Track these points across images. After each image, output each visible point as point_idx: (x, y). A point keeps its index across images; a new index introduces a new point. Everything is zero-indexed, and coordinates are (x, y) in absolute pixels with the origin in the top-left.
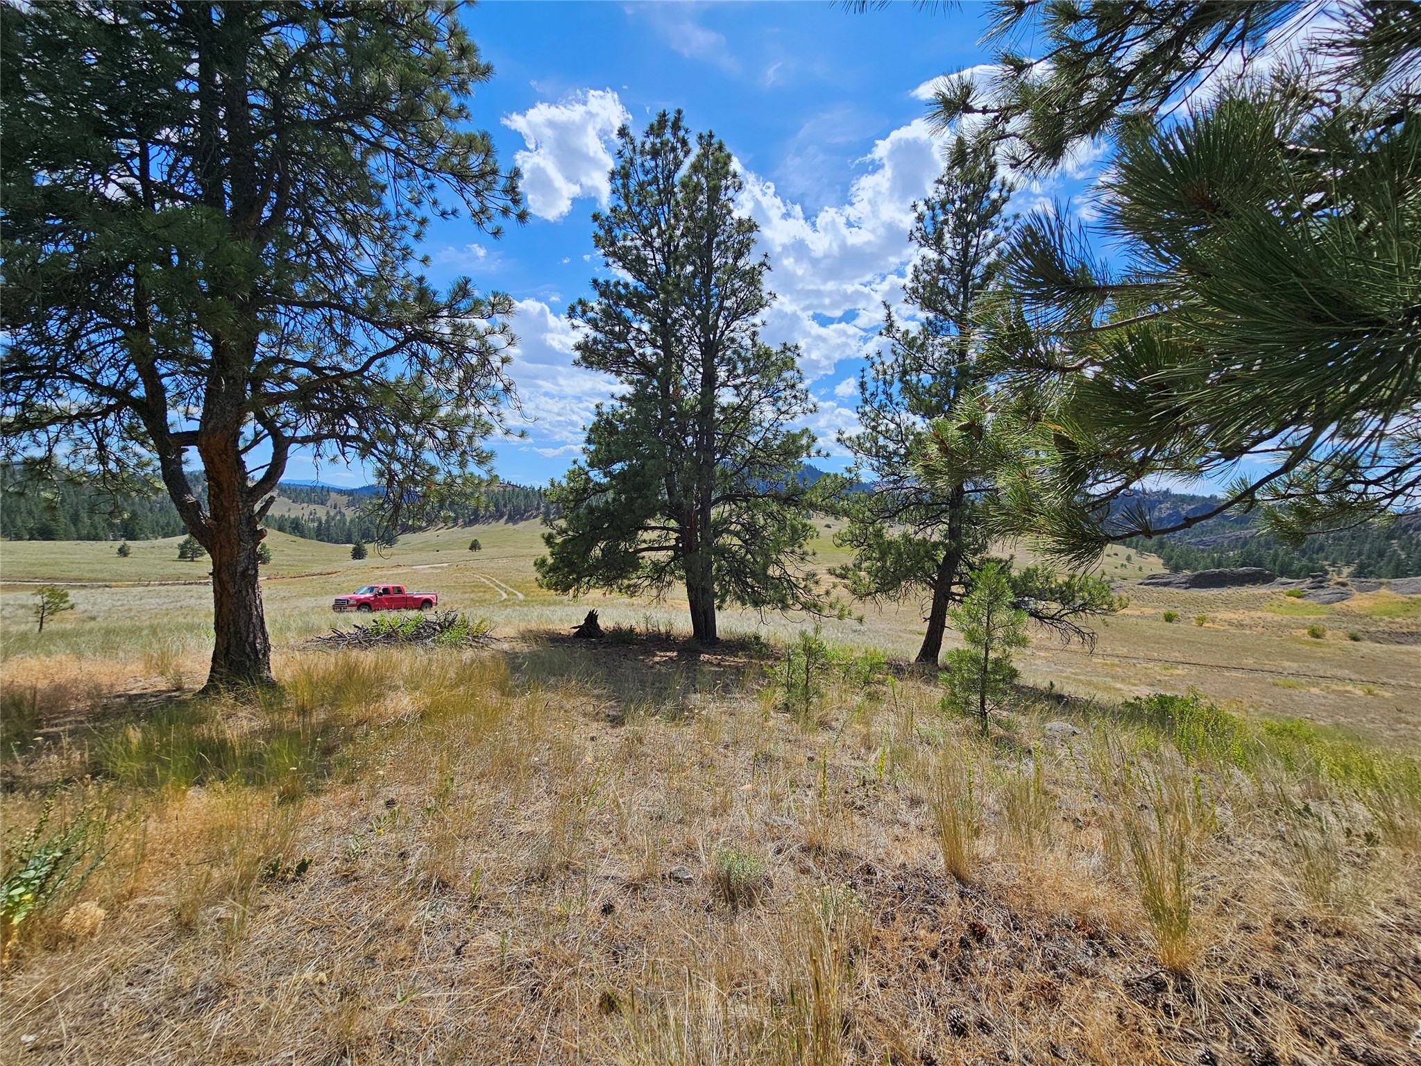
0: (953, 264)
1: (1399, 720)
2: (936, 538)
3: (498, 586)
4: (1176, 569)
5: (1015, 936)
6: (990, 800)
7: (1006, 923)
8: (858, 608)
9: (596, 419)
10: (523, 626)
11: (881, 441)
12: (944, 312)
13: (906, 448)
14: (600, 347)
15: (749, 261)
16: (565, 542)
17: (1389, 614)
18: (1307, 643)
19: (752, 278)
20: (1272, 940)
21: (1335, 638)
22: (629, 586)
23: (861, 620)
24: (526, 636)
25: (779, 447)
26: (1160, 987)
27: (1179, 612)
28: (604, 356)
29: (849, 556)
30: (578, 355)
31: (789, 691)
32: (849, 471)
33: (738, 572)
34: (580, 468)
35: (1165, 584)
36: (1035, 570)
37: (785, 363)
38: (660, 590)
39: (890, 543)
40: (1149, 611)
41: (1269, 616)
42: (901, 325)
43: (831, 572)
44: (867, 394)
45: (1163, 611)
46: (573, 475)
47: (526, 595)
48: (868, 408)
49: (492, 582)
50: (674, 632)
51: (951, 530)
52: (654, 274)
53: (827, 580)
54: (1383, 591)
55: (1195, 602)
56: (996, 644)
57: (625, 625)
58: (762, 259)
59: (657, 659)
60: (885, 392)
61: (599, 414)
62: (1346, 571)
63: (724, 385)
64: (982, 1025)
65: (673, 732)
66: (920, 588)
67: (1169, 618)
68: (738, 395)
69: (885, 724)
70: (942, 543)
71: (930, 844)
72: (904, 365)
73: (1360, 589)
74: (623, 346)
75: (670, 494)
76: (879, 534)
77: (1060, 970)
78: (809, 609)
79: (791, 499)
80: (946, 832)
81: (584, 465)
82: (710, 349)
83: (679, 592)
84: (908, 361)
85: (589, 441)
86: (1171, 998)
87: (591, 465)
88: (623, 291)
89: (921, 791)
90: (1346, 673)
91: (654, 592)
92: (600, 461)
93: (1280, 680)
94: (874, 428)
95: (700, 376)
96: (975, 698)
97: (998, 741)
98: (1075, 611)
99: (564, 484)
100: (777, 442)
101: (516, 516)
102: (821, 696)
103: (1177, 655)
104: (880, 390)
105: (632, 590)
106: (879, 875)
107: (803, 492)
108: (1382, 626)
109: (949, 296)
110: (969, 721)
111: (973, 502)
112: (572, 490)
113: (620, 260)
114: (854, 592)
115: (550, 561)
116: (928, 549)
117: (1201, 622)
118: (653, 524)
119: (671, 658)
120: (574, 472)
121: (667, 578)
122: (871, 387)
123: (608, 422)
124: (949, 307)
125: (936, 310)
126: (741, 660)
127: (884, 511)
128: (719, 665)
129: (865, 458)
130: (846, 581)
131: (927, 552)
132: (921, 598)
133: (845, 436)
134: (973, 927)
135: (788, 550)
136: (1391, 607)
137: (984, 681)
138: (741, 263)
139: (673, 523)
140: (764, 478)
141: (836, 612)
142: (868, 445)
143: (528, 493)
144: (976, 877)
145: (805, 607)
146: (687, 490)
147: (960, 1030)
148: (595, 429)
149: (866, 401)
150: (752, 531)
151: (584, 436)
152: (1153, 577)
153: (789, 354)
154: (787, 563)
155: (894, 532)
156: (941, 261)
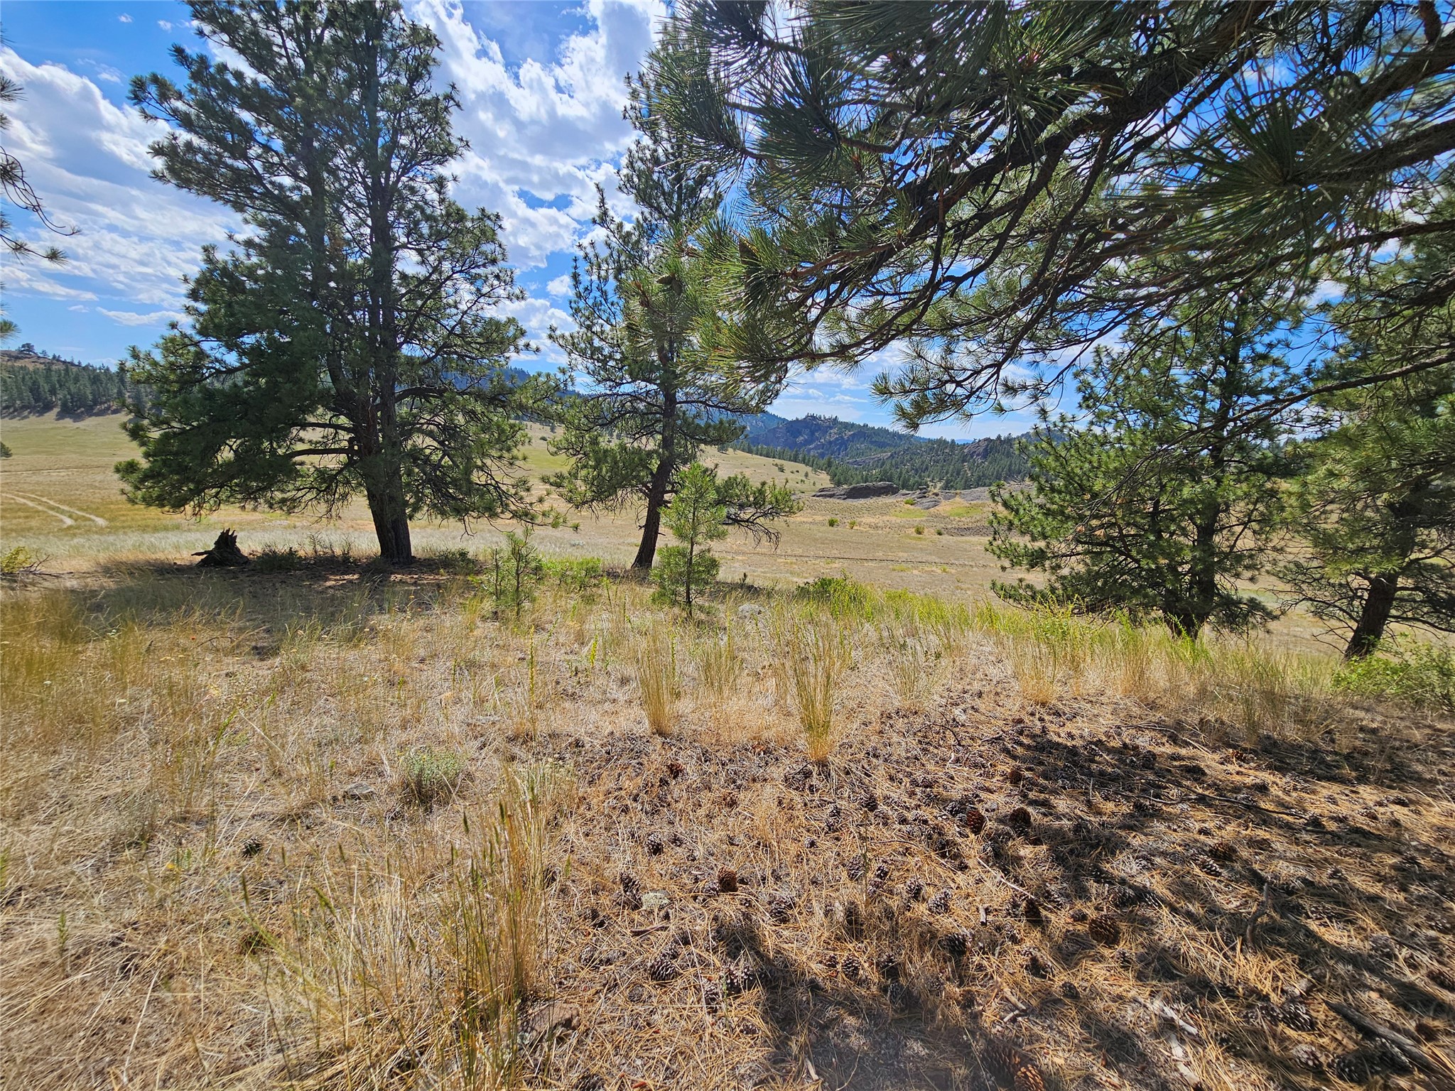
0: (667, 157)
1: (957, 588)
2: (651, 446)
3: (53, 508)
4: (839, 484)
5: (705, 767)
6: (690, 670)
7: (699, 759)
8: (574, 516)
9: (204, 266)
10: (103, 557)
11: (597, 343)
12: (658, 209)
13: (622, 353)
14: (199, 158)
15: (431, 88)
16: (166, 437)
17: (958, 515)
18: (914, 538)
19: (436, 112)
20: (878, 728)
21: (929, 533)
22: (283, 501)
23: (576, 528)
24: (107, 571)
25: (480, 335)
26: (808, 775)
27: (838, 518)
28: (209, 174)
29: (564, 464)
30: (159, 163)
31: (498, 599)
32: (564, 372)
33: (437, 482)
34: (184, 336)
35: (831, 496)
36: (735, 479)
37: (483, 232)
38: (331, 504)
39: (606, 451)
40: (819, 518)
41: (893, 519)
42: (616, 215)
43: (545, 480)
44: (581, 289)
45: (828, 518)
46: (171, 346)
47: (110, 520)
48: (582, 304)
49: (41, 503)
50: (354, 553)
51: (664, 439)
52: (286, 69)
53: (539, 489)
54: (958, 499)
55: (849, 510)
56: (699, 538)
57: (282, 548)
58: (449, 90)
59: (329, 584)
60: (599, 289)
61: (209, 260)
62: (939, 485)
63: (404, 246)
64: (676, 841)
65: (351, 655)
66: (635, 497)
67: (832, 524)
68: (423, 262)
69: (600, 621)
70: (655, 451)
71: (637, 712)
72: (619, 261)
73: (946, 498)
74: (240, 164)
75: (335, 379)
76: (594, 442)
77: (739, 782)
78: (520, 517)
79: (497, 399)
80: (651, 699)
81: (190, 332)
82: (382, 197)
83: (358, 508)
84: (623, 258)
85: (194, 295)
86: (814, 781)
87: (204, 332)
88: (234, 83)
89: (631, 671)
90: (933, 558)
91: (323, 507)
92: (218, 327)
93: (897, 567)
94: (589, 328)
95: (368, 231)
96: (682, 589)
97: (699, 623)
98: (765, 515)
99: (158, 356)
100: (478, 330)
101: (75, 408)
102: (533, 600)
103: (835, 553)
104: (594, 286)
105: (289, 505)
106: (587, 746)
107: (511, 392)
108: (955, 524)
109: (664, 193)
110: (676, 610)
111: (684, 413)
112: (172, 367)
113: (224, 29)
114: (570, 500)
115: (144, 464)
116: (642, 458)
117: (853, 524)
118: (312, 419)
119: (350, 581)
120: (173, 340)
121: (341, 490)
122: (585, 279)
123: (225, 271)
124: (664, 206)
125: (651, 206)
126: (443, 577)
127: (599, 417)
128: (415, 584)
129: (580, 359)
130: (561, 489)
131: (641, 460)
132: (635, 507)
133: (558, 333)
134: (671, 767)
135: (494, 453)
136: (960, 511)
137: (689, 573)
138: (418, 88)
139: (343, 420)
140: (463, 371)
141: (550, 520)
142: (583, 345)
143: (96, 377)
144: (676, 730)
145: (515, 515)
146: (360, 376)
147: (657, 849)
148: (203, 281)
149: (579, 296)
150: (449, 432)
151: (184, 289)
152: (822, 490)
153: (488, 222)
154: (494, 468)
155: (610, 441)
156: (655, 151)
